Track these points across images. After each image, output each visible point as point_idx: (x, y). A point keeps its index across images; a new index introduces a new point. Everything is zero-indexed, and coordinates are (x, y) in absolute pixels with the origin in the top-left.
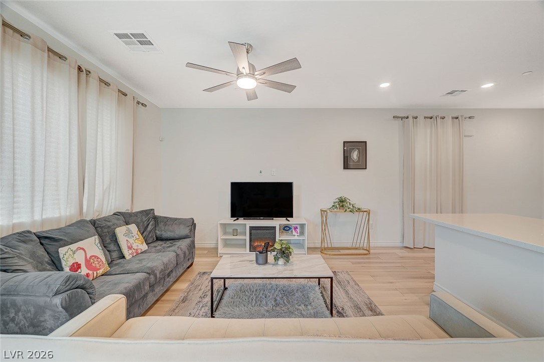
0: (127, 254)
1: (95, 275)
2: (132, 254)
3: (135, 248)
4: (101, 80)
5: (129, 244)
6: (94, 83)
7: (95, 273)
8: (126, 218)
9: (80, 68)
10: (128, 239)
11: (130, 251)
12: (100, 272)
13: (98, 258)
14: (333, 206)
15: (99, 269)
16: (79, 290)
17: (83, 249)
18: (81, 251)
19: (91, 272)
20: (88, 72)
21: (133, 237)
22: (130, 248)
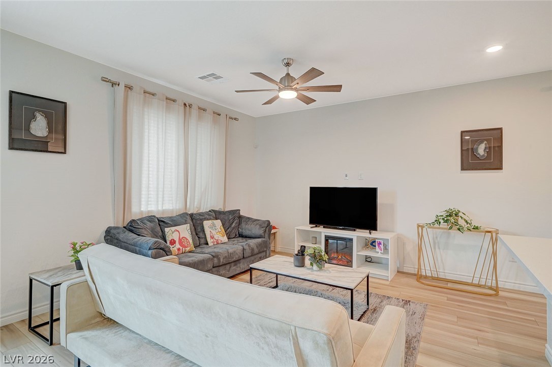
0: (209, 241)
1: (184, 250)
2: (213, 242)
3: (216, 239)
4: (200, 108)
5: (212, 235)
6: (194, 112)
7: (184, 249)
8: (216, 215)
9: (185, 104)
10: (211, 231)
11: (212, 240)
12: (188, 249)
13: (187, 239)
14: (436, 221)
15: (187, 247)
16: (161, 251)
17: (178, 231)
18: (177, 232)
19: (181, 248)
20: (190, 106)
21: (216, 230)
22: (212, 237)
